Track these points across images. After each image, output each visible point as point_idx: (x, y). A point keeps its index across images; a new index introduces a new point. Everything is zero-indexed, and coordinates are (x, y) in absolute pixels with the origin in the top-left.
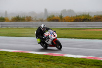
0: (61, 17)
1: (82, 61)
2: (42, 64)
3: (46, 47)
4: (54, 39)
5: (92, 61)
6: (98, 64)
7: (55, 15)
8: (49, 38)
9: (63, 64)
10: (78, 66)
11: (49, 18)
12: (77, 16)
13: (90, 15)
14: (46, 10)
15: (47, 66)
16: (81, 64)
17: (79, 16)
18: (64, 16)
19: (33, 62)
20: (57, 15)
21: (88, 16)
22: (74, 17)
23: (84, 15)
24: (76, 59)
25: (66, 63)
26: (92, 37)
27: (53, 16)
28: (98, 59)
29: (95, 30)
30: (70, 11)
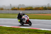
0: (18, 8)
1: (29, 30)
2: (9, 32)
3: (23, 24)
4: (27, 20)
5: (34, 30)
6: (37, 32)
7: (15, 7)
8: (25, 19)
9: (19, 32)
10: (27, 33)
11: (12, 8)
12: (26, 8)
13: (33, 7)
14: (11, 5)
15: (11, 33)
16: (28, 31)
17: (27, 8)
18: (20, 7)
19: (4, 31)
20: (16, 7)
21: (32, 7)
22: (25, 8)
23: (30, 7)
24: (26, 29)
25: (21, 31)
26: (33, 18)
27: (14, 8)
28: (37, 29)
29: (35, 15)
30: (23, 5)
